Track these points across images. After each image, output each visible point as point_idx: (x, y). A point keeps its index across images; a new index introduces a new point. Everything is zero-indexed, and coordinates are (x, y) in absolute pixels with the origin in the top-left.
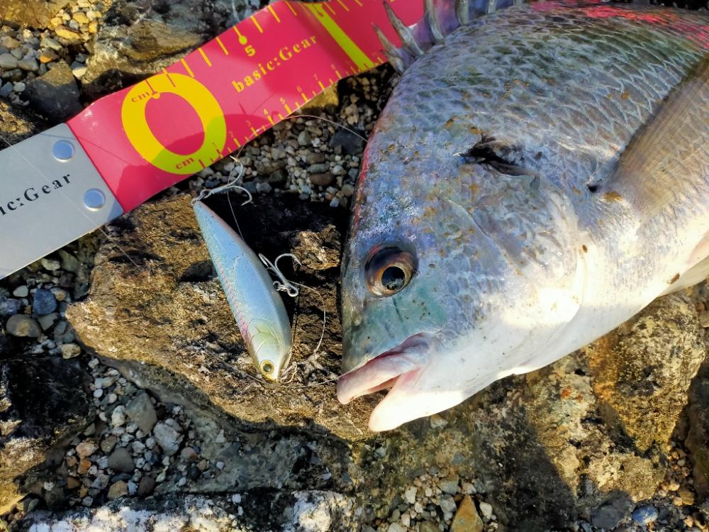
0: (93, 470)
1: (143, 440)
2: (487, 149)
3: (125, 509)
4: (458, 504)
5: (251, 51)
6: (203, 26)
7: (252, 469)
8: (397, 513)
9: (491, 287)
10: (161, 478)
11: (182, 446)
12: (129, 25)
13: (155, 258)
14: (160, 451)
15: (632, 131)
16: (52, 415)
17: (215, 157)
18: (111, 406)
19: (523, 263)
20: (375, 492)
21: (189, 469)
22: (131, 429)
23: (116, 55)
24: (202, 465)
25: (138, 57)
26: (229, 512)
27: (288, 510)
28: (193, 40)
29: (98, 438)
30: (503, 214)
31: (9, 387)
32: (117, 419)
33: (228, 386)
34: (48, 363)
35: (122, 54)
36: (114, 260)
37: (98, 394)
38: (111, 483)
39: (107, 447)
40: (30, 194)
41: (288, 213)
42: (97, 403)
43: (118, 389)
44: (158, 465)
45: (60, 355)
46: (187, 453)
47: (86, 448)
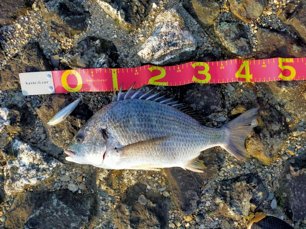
0: (30, 135)
1: (39, 135)
2: (106, 131)
3: (29, 146)
4: (80, 176)
5: (93, 76)
6: (88, 63)
7: (53, 150)
8: (70, 171)
9: (88, 153)
10: (39, 142)
11: (45, 139)
12: (73, 55)
13: (53, 109)
14: (40, 139)
15: (131, 143)
16: (26, 124)
17: (77, 91)
18: (37, 126)
19: (94, 153)
20: (69, 166)
21: (44, 144)
22: (38, 132)
23: (67, 62)
24: (46, 144)
25: (71, 63)
26: (42, 156)
27: (51, 161)
28: (84, 66)
29: (32, 130)
30: (98, 144)
31: (21, 117)
32: (37, 129)
33: (53, 137)
34: (30, 113)
35: (69, 62)
36: (46, 106)
37: (36, 123)
38: (31, 138)
39: (33, 133)
40: (40, 82)
41: (82, 111)
42: (35, 124)
43: (40, 124)
44: (40, 140)
45: (33, 113)
46: (45, 141)
47: (30, 131)
